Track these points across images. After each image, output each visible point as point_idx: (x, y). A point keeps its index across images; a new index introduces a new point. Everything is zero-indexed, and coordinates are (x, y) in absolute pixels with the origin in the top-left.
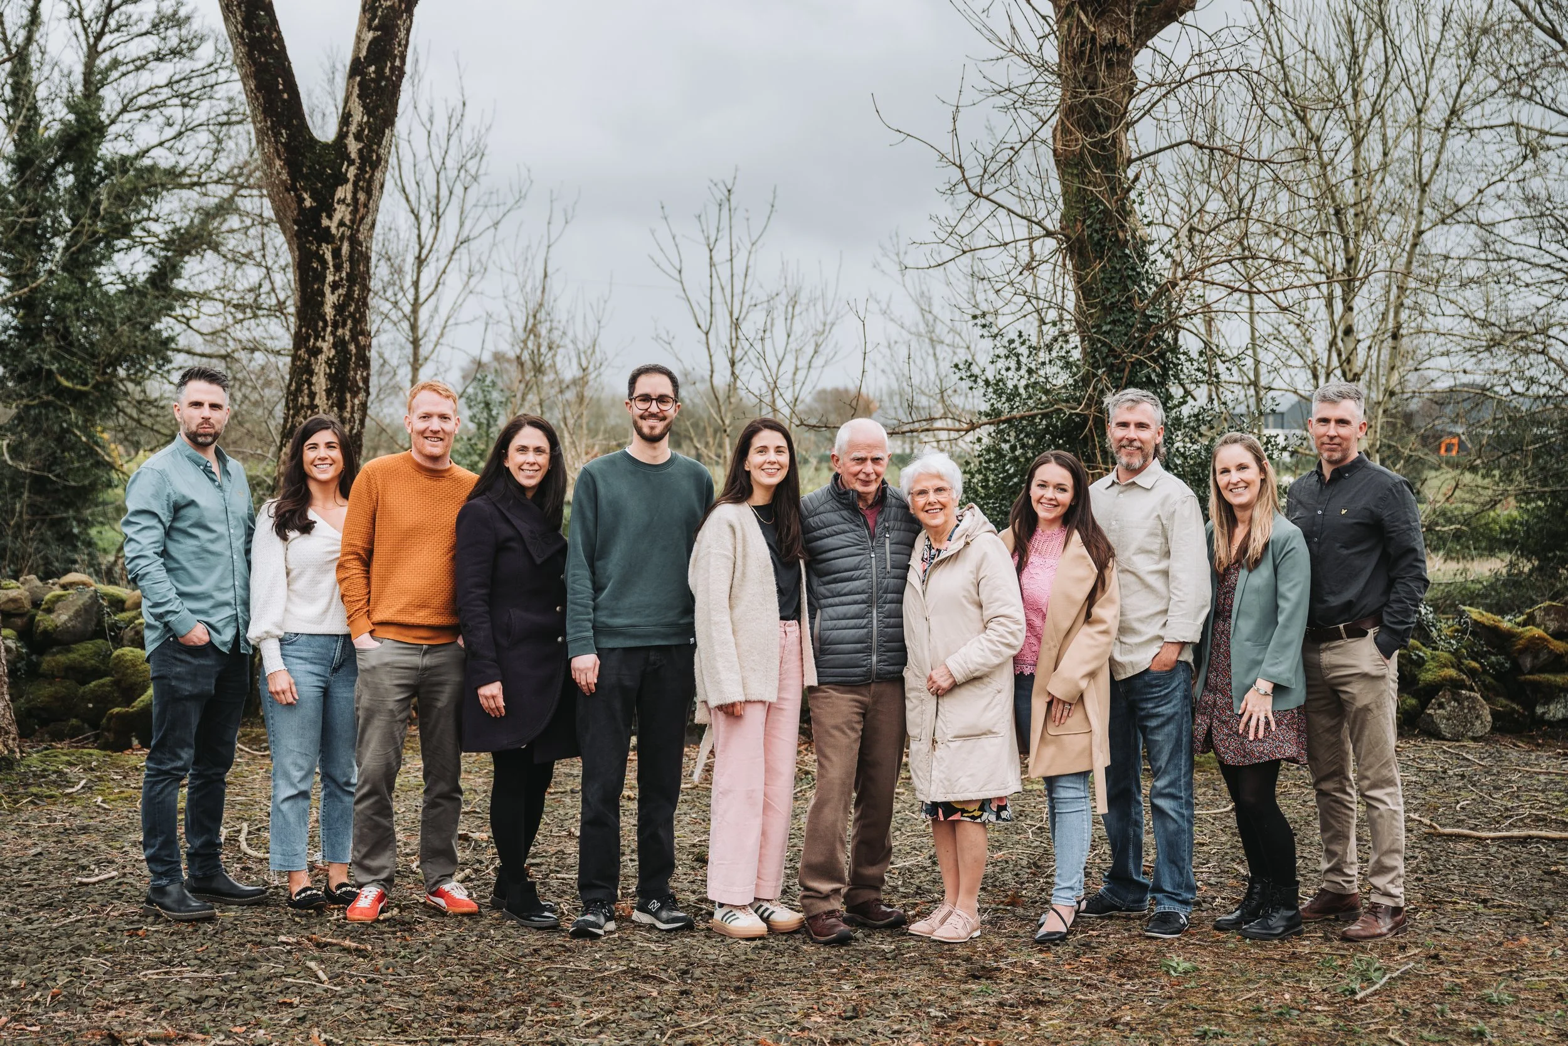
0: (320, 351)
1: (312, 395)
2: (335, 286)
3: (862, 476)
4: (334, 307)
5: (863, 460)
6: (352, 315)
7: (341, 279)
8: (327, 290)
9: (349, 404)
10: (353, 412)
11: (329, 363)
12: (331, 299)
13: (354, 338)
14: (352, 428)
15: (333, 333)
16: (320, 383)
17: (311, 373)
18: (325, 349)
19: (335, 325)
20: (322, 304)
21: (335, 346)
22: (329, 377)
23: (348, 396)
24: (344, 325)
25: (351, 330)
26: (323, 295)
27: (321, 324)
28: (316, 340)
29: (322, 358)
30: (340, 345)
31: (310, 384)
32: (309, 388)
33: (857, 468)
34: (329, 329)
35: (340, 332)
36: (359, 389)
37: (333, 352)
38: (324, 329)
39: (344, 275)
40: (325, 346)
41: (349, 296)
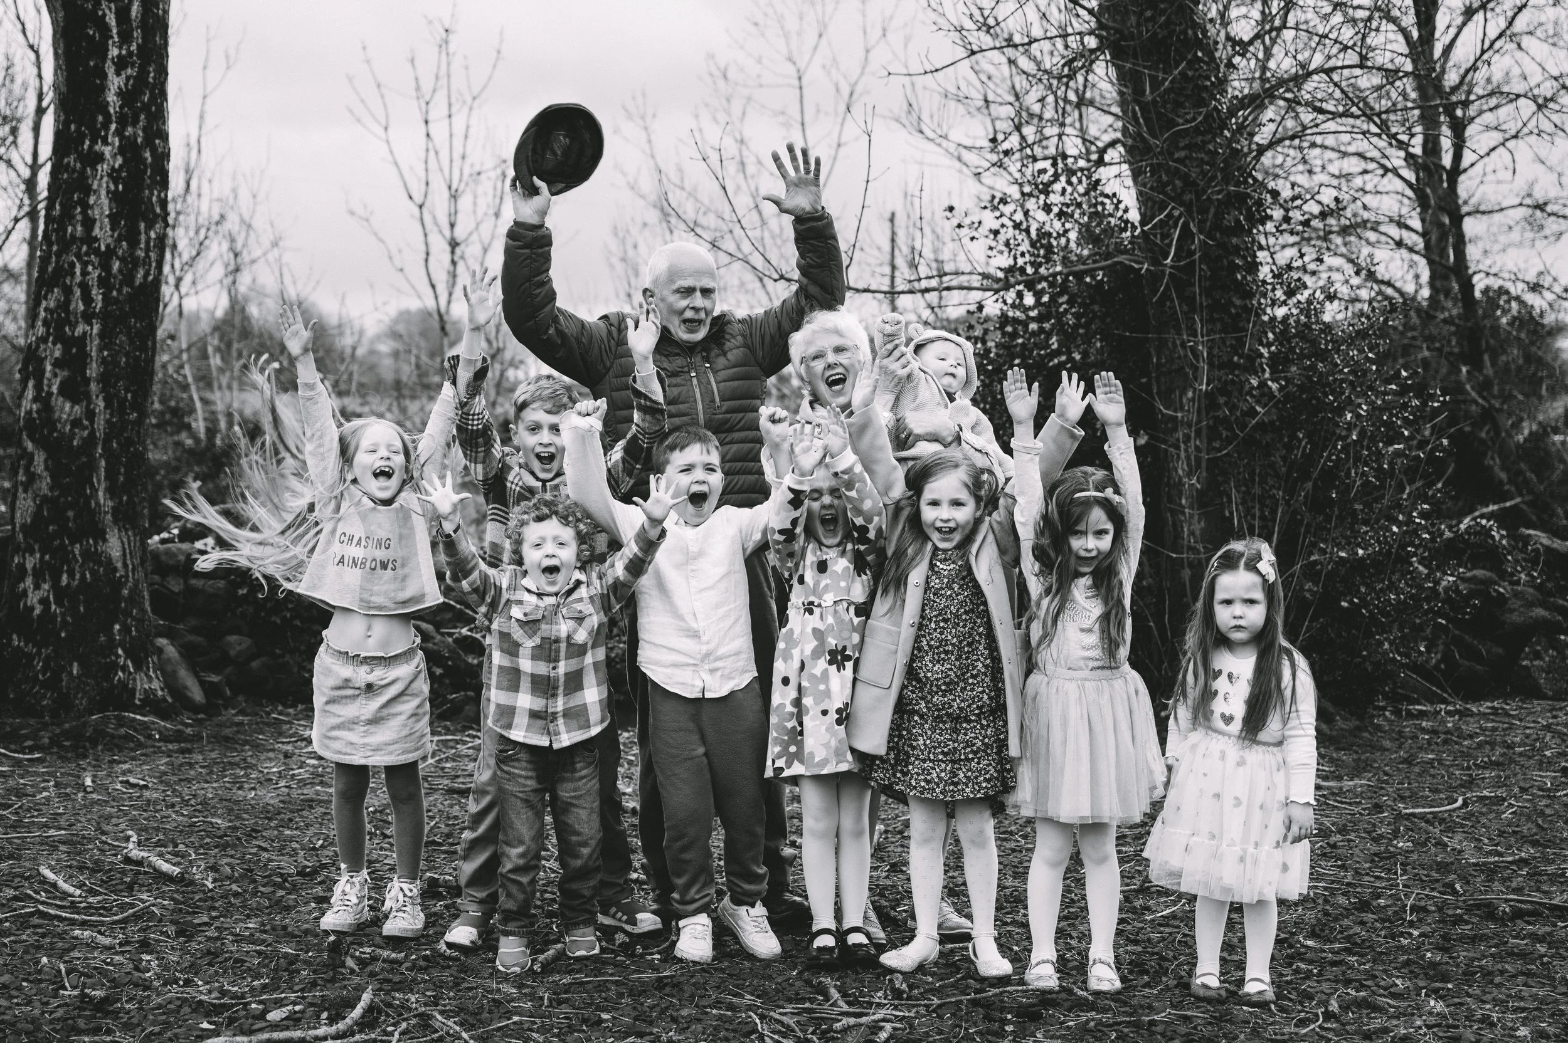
0: (100, 158)
1: (89, 223)
2: (121, 64)
3: (689, 314)
4: (120, 94)
5: (689, 291)
6: (146, 108)
7: (130, 54)
8: (111, 71)
9: (143, 237)
10: (147, 250)
11: (114, 175)
12: (115, 82)
13: (149, 142)
14: (147, 274)
15: (119, 133)
16: (101, 204)
17: (87, 190)
18: (108, 155)
19: (123, 122)
20: (103, 88)
21: (122, 150)
22: (114, 196)
23: (142, 225)
24: (135, 123)
25: (144, 130)
26: (104, 76)
27: (100, 118)
28: (94, 142)
29: (103, 168)
30: (128, 149)
31: (86, 206)
32: (84, 212)
33: (684, 303)
34: (113, 127)
35: (129, 131)
36: (157, 216)
37: (119, 161)
38: (106, 126)
39: (134, 47)
40: (107, 151)
41: (141, 79)
